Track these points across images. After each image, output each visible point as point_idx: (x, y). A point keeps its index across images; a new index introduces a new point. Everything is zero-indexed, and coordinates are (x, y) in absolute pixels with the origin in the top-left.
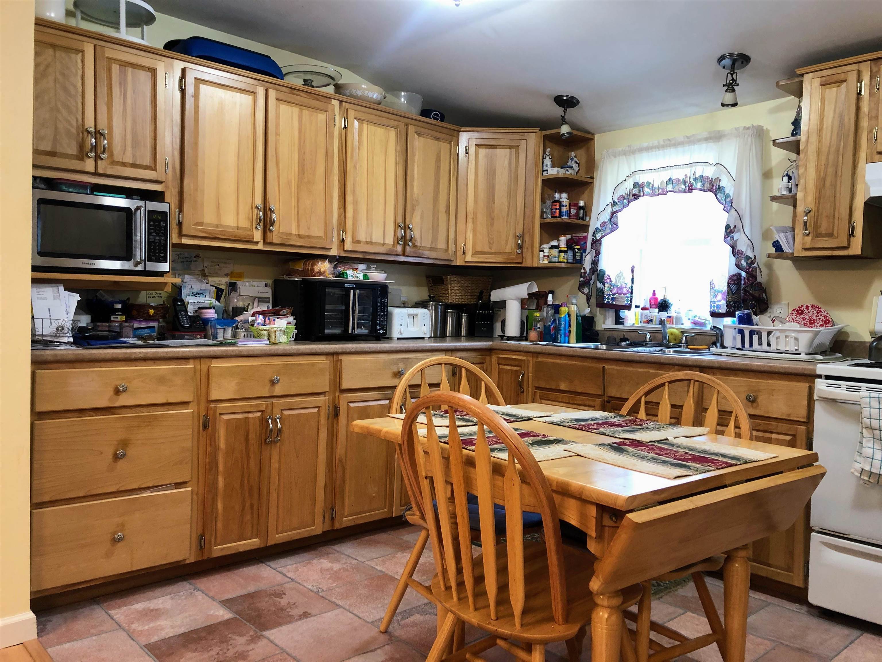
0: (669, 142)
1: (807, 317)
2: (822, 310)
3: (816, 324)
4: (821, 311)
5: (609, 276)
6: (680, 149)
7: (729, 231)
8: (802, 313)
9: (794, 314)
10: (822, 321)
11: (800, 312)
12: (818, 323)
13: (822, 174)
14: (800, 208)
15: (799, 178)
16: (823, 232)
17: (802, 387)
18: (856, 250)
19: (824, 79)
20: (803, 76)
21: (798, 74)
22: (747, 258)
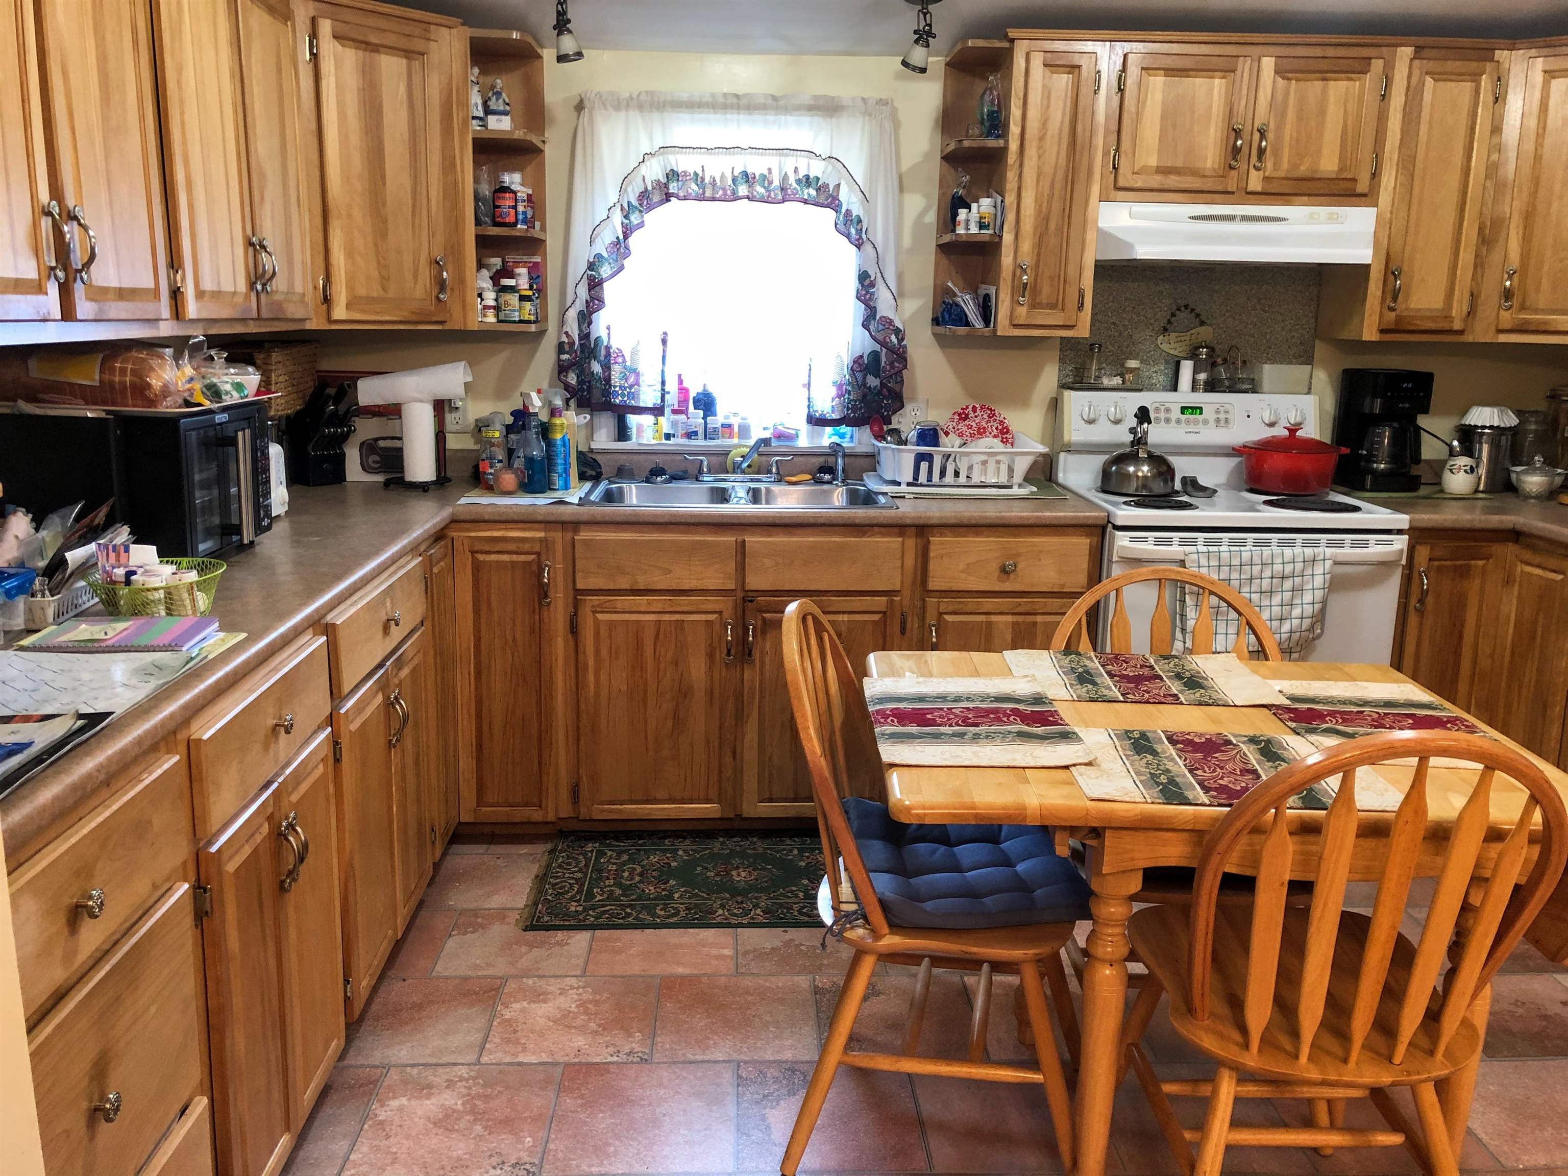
0: (735, 101)
1: (974, 424)
2: (996, 414)
3: (987, 433)
4: (994, 415)
5: (621, 351)
6: (757, 117)
7: (866, 282)
8: (966, 417)
9: (952, 420)
10: (997, 429)
11: (963, 416)
12: (990, 433)
13: (1044, 210)
14: (1007, 260)
15: (1007, 211)
16: (1044, 301)
17: (1082, 544)
18: (1083, 330)
19: (1049, 55)
20: (1012, 41)
21: (1006, 37)
22: (897, 331)
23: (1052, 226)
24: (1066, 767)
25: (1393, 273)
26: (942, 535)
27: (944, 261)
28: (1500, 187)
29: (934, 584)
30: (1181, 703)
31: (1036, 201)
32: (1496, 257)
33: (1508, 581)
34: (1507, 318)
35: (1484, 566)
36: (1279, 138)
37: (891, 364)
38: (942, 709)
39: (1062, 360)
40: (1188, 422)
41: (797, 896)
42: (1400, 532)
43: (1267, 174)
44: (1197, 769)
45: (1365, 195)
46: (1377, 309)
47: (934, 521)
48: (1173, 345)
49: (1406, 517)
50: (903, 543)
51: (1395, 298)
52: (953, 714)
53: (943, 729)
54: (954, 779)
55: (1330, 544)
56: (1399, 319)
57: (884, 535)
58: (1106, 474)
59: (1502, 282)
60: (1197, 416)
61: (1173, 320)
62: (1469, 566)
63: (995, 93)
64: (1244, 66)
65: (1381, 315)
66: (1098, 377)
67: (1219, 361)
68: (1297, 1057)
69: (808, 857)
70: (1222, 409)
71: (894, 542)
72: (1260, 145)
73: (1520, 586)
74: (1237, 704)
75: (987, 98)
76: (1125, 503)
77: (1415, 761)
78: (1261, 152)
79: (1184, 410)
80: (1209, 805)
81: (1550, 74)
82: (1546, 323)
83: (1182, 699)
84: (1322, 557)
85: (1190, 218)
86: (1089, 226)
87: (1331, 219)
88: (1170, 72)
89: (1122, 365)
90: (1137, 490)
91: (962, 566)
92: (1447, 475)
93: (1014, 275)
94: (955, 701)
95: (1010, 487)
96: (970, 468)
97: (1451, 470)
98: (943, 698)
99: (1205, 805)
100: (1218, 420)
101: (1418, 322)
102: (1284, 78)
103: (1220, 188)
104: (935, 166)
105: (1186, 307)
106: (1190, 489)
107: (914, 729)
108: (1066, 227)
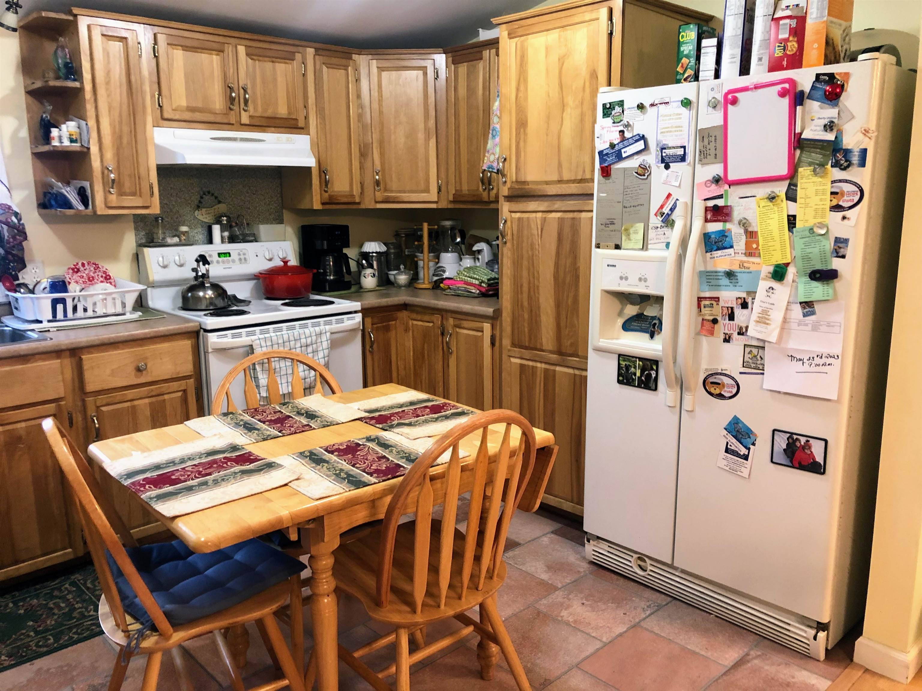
1: (84, 275)
2: (100, 267)
3: (96, 281)
4: (98, 267)
8: (78, 270)
9: (70, 273)
10: (102, 277)
11: (76, 270)
12: (98, 280)
14: (96, 163)
15: (91, 130)
16: (128, 191)
17: (186, 344)
18: (156, 209)
19: (104, 28)
20: (75, 16)
21: (70, 13)
22: (16, 214)
23: (125, 141)
24: (286, 485)
25: (324, 172)
26: (89, 353)
27: (39, 164)
28: (364, 127)
29: (90, 387)
30: (314, 429)
31: (110, 124)
32: (368, 164)
33: (406, 330)
34: (379, 195)
35: (395, 324)
36: (254, 93)
37: (14, 237)
38: (178, 470)
39: (136, 229)
40: (223, 262)
41: (29, 636)
42: (356, 312)
43: (251, 114)
44: (356, 464)
45: (303, 128)
46: (319, 191)
47: (83, 345)
48: (205, 216)
49: (359, 304)
50: (61, 363)
51: (326, 186)
52: (188, 471)
53: (190, 483)
54: (226, 513)
55: (326, 324)
56: (330, 197)
57: (44, 360)
58: (185, 299)
59: (374, 177)
60: (228, 258)
61: (202, 200)
62: (389, 325)
63: (67, 50)
64: (229, 49)
65: (321, 194)
66: (164, 239)
67: (234, 224)
68: (439, 606)
69: (23, 606)
70: (241, 253)
71: (55, 363)
72: (245, 98)
73: (413, 332)
74: (344, 421)
75: (60, 53)
76: (205, 315)
77: (481, 430)
78: (246, 101)
79: (219, 255)
80: (379, 482)
81: (381, 69)
82: (397, 197)
83: (313, 426)
84: (324, 331)
85: (212, 139)
86: (149, 142)
87: (288, 141)
88: (186, 48)
89: (177, 230)
90: (207, 307)
91: (108, 372)
92: (363, 280)
93: (103, 173)
94: (182, 463)
95: (124, 314)
96: (95, 304)
97: (365, 277)
98: (173, 462)
99: (375, 483)
100: (240, 259)
101: (339, 198)
102: (252, 59)
103: (226, 121)
104: (22, 99)
105: (209, 192)
106: (234, 302)
107: (168, 489)
108: (134, 142)
